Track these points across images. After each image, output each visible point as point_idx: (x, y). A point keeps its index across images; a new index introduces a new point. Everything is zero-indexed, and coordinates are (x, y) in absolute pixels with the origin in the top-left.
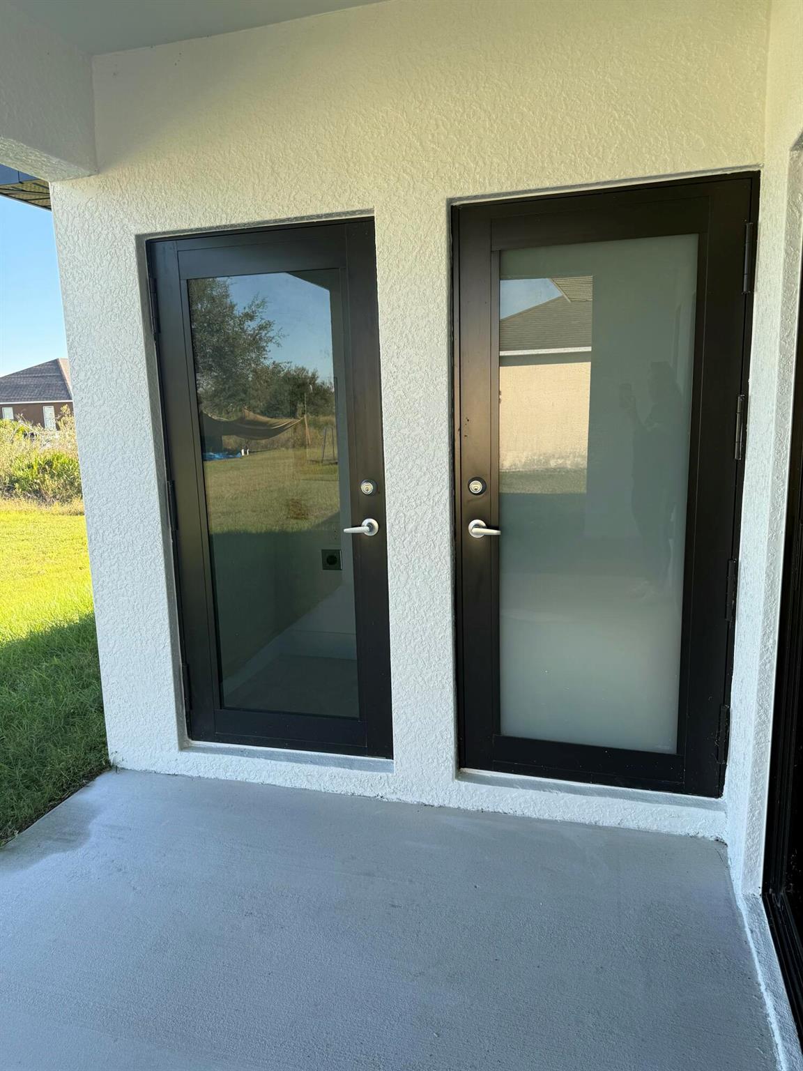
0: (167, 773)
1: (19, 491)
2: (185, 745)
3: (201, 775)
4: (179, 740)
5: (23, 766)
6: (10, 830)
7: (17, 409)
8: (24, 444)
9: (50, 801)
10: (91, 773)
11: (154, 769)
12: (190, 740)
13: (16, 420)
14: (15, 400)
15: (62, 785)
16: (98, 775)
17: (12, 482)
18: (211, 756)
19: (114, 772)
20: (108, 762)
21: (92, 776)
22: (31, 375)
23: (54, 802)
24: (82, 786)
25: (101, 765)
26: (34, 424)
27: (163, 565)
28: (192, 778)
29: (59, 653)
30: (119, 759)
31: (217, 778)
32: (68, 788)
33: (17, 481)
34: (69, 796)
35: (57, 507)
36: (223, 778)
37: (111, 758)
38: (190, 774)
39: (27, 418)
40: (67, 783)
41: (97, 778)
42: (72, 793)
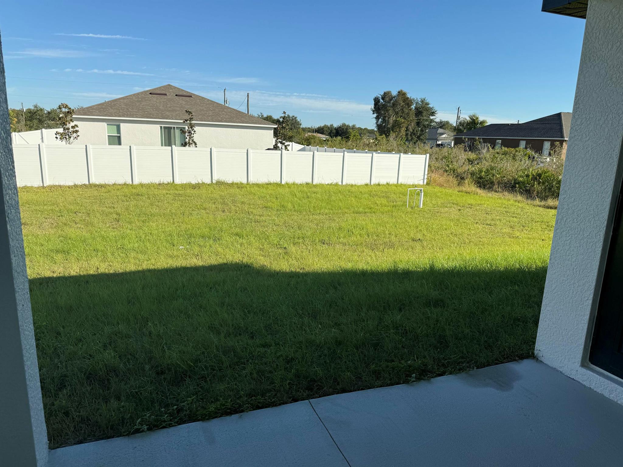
0: (569, 376)
1: (517, 189)
2: (586, 364)
3: (592, 387)
4: (582, 359)
5: (486, 336)
6: (472, 365)
7: (528, 142)
8: (527, 162)
9: (496, 360)
10: (521, 355)
11: (561, 370)
12: (590, 363)
13: (526, 148)
14: (529, 137)
15: (504, 355)
16: (525, 359)
17: (515, 183)
18: (602, 379)
19: (536, 361)
20: (533, 353)
21: (522, 357)
22: (541, 122)
23: (497, 362)
24: (515, 360)
25: (529, 353)
26: (536, 152)
27: (601, 248)
28: (585, 386)
29: (519, 283)
30: (540, 354)
31: (602, 394)
32: (507, 358)
33: (518, 183)
34: (506, 363)
35: (537, 202)
36: (607, 396)
37: (536, 352)
38: (584, 383)
39: (532, 148)
40: (507, 355)
41: (524, 360)
42: (509, 362)
